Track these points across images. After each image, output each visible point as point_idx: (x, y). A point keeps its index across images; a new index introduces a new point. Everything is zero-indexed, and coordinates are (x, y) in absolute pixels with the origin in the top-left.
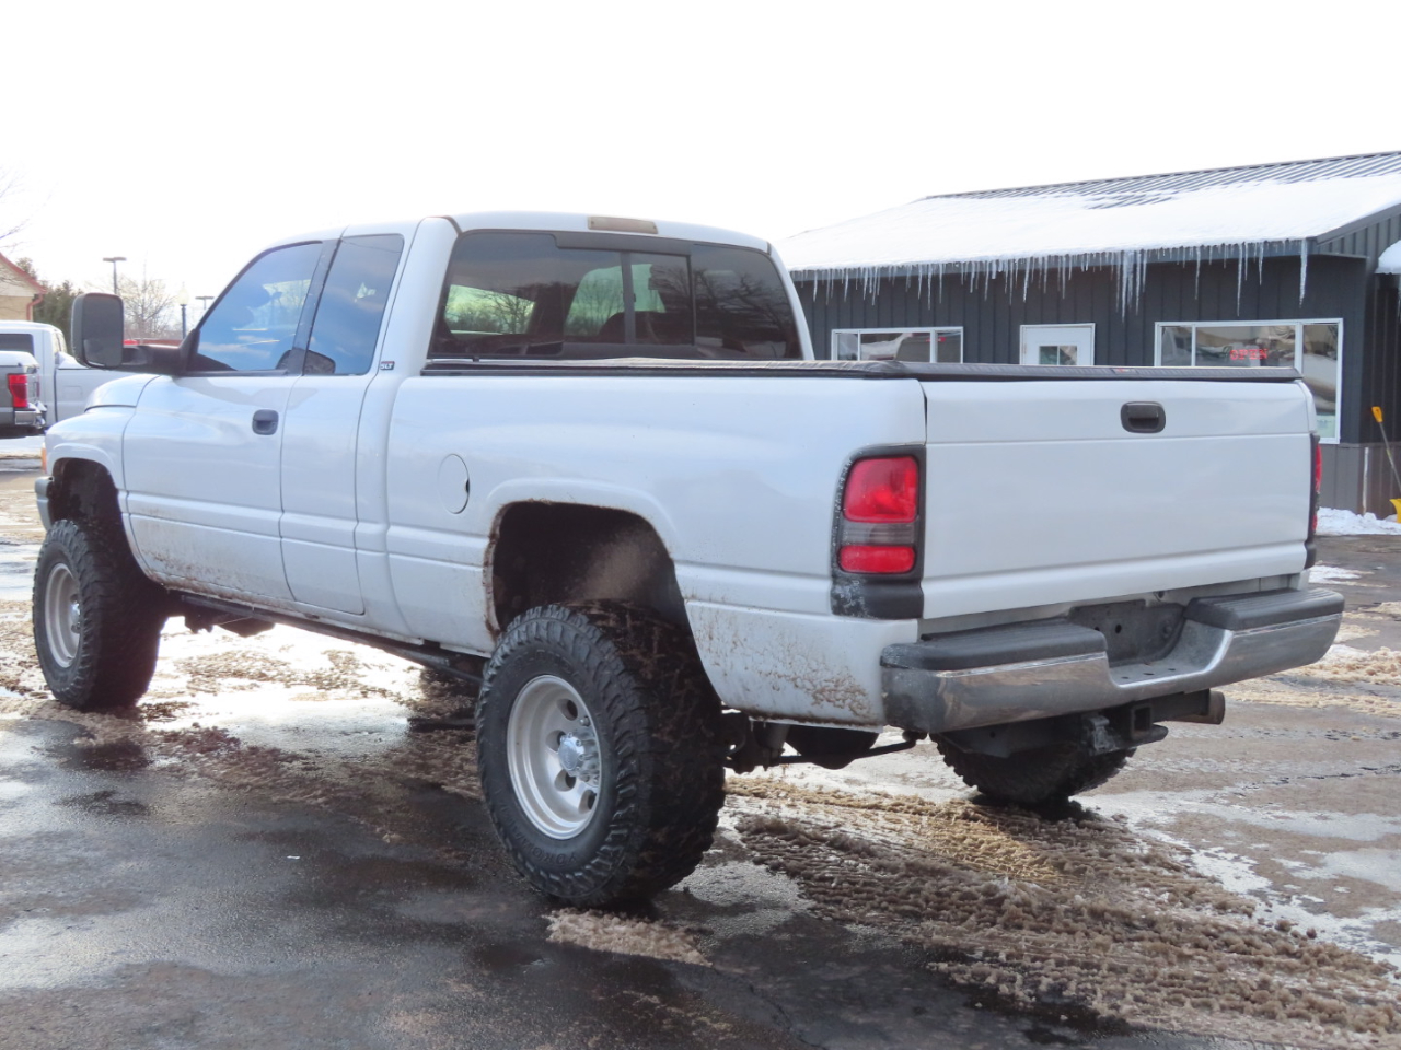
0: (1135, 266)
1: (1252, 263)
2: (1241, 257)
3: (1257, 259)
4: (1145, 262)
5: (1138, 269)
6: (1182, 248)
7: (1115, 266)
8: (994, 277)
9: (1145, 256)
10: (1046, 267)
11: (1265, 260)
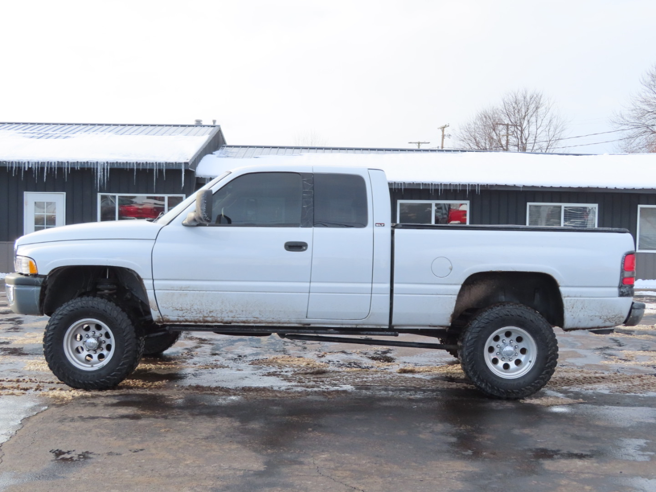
0: (104, 169)
1: (160, 171)
2: (155, 168)
3: (163, 169)
4: (109, 168)
5: (106, 170)
6: (127, 162)
7: (94, 169)
8: (26, 169)
9: (109, 164)
10: (56, 167)
11: (166, 170)
